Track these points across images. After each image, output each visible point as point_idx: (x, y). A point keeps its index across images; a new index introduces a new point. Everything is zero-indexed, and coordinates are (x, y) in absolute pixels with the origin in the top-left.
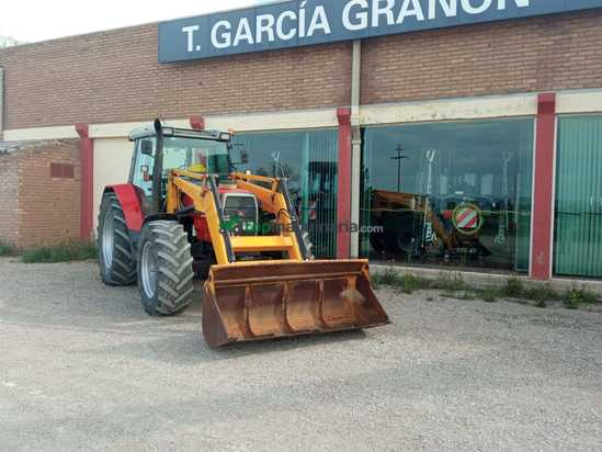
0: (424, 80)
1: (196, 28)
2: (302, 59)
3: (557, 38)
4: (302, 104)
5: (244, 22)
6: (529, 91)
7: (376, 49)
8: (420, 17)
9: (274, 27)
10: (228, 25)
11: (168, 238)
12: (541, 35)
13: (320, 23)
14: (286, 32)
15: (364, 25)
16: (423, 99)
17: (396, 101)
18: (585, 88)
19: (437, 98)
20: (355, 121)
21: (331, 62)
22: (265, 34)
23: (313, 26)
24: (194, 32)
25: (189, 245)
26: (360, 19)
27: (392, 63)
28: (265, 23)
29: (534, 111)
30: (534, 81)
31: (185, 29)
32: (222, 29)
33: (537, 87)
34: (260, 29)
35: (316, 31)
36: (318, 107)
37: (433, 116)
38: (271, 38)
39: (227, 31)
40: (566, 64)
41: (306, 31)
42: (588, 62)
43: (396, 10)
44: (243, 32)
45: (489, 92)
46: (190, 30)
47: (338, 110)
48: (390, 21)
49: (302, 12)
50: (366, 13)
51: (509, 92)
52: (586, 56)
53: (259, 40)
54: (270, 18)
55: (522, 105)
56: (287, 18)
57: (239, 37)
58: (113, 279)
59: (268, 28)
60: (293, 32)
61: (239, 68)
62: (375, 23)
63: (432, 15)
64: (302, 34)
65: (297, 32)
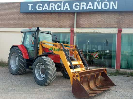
0: (92, 23)
1: (32, 4)
2: (61, 15)
3: (122, 16)
4: (61, 26)
5: (46, 4)
6: (116, 28)
7: (80, 15)
8: (92, 9)
9: (55, 7)
10: (41, 5)
11: (49, 62)
12: (118, 15)
13: (67, 7)
14: (58, 8)
15: (78, 9)
16: (91, 27)
17: (85, 27)
18: (127, 28)
19: (95, 27)
20: (75, 32)
21: (69, 17)
22: (52, 8)
23: (65, 8)
24: (31, 5)
25: (55, 64)
26: (77, 7)
27: (84, 19)
28: (52, 5)
29: (117, 32)
30: (117, 25)
31: (28, 5)
32: (39, 6)
33: (117, 27)
34: (50, 7)
35: (66, 9)
36: (65, 28)
37: (94, 32)
38: (54, 9)
39: (41, 6)
40: (124, 22)
41: (63, 9)
42: (128, 22)
43: (87, 6)
44: (46, 7)
45: (107, 27)
46: (30, 5)
47: (71, 28)
48: (85, 9)
49: (62, 4)
50: (79, 6)
51: (111, 27)
52: (128, 21)
53: (50, 9)
54: (54, 4)
55: (114, 30)
56: (58, 5)
57: (44, 8)
58: (17, 73)
59: (53, 7)
60: (60, 9)
61: (43, 16)
62: (81, 9)
63: (95, 8)
64: (62, 9)
65: (61, 9)
